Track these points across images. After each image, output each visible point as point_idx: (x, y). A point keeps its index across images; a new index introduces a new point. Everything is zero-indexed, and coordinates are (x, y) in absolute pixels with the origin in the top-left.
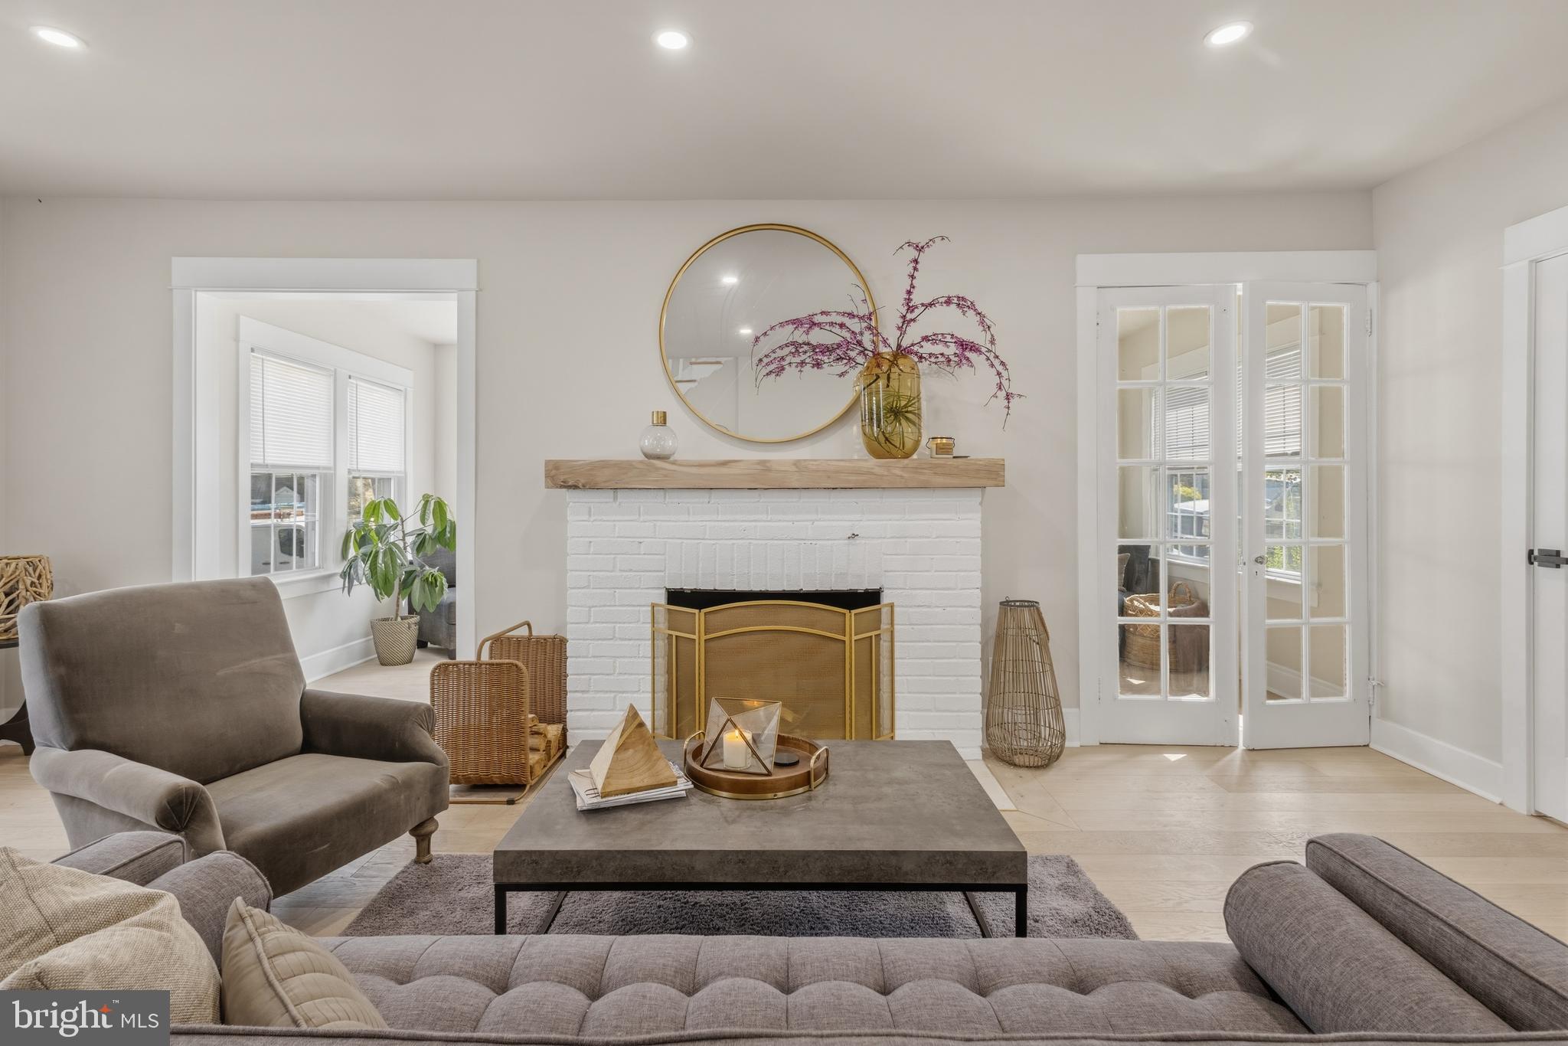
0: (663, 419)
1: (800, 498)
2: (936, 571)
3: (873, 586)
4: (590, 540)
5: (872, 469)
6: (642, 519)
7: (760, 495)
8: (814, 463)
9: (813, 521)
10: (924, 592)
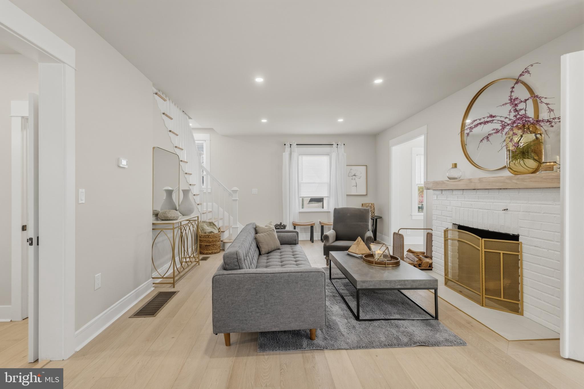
0: (455, 166)
1: (488, 193)
2: (543, 230)
3: (516, 233)
4: (437, 205)
5: (505, 180)
6: (448, 199)
7: (476, 192)
8: (485, 179)
9: (493, 203)
10: (538, 240)
